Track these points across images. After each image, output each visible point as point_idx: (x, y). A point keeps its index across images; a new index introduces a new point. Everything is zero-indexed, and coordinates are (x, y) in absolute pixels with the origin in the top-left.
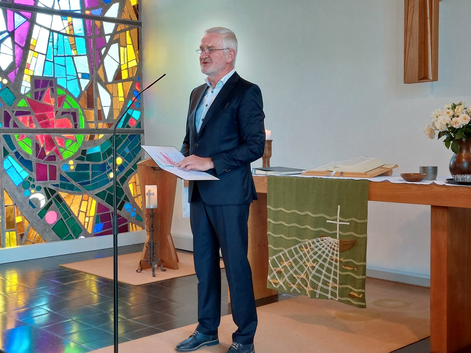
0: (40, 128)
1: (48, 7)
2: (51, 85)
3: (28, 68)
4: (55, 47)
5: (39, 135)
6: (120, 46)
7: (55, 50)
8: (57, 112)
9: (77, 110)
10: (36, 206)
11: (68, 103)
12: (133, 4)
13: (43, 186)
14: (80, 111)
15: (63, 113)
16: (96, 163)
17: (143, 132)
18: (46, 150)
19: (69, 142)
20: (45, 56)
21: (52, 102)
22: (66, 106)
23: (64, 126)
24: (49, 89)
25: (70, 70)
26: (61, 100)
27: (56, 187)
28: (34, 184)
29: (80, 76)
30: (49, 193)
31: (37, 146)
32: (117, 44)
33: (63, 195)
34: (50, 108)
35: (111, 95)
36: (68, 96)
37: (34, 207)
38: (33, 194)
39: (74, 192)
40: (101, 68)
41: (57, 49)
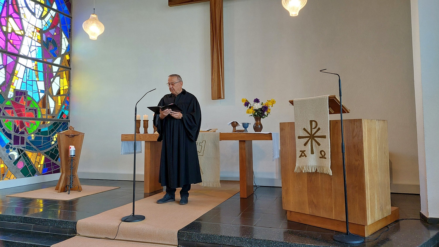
0: (17, 116)
1: (25, 56)
2: (25, 94)
3: (13, 85)
4: (28, 76)
5: (16, 120)
6: (60, 78)
7: (28, 77)
8: (26, 109)
9: (37, 108)
10: (12, 159)
11: (33, 105)
12: (67, 59)
13: (17, 148)
14: (39, 109)
15: (30, 110)
16: (45, 136)
17: (69, 121)
18: (19, 129)
19: (32, 125)
20: (22, 79)
21: (25, 104)
22: (31, 106)
23: (30, 116)
24: (23, 97)
25: (35, 88)
26: (29, 103)
27: (24, 149)
28: (12, 146)
29: (40, 91)
30: (20, 151)
31: (15, 126)
32: (59, 77)
33: (27, 152)
34: (23, 107)
35: (55, 102)
36: (33, 101)
37: (11, 159)
38: (11, 152)
39: (33, 151)
40: (50, 88)
41: (29, 77)
